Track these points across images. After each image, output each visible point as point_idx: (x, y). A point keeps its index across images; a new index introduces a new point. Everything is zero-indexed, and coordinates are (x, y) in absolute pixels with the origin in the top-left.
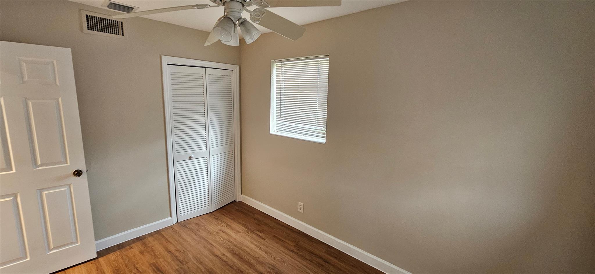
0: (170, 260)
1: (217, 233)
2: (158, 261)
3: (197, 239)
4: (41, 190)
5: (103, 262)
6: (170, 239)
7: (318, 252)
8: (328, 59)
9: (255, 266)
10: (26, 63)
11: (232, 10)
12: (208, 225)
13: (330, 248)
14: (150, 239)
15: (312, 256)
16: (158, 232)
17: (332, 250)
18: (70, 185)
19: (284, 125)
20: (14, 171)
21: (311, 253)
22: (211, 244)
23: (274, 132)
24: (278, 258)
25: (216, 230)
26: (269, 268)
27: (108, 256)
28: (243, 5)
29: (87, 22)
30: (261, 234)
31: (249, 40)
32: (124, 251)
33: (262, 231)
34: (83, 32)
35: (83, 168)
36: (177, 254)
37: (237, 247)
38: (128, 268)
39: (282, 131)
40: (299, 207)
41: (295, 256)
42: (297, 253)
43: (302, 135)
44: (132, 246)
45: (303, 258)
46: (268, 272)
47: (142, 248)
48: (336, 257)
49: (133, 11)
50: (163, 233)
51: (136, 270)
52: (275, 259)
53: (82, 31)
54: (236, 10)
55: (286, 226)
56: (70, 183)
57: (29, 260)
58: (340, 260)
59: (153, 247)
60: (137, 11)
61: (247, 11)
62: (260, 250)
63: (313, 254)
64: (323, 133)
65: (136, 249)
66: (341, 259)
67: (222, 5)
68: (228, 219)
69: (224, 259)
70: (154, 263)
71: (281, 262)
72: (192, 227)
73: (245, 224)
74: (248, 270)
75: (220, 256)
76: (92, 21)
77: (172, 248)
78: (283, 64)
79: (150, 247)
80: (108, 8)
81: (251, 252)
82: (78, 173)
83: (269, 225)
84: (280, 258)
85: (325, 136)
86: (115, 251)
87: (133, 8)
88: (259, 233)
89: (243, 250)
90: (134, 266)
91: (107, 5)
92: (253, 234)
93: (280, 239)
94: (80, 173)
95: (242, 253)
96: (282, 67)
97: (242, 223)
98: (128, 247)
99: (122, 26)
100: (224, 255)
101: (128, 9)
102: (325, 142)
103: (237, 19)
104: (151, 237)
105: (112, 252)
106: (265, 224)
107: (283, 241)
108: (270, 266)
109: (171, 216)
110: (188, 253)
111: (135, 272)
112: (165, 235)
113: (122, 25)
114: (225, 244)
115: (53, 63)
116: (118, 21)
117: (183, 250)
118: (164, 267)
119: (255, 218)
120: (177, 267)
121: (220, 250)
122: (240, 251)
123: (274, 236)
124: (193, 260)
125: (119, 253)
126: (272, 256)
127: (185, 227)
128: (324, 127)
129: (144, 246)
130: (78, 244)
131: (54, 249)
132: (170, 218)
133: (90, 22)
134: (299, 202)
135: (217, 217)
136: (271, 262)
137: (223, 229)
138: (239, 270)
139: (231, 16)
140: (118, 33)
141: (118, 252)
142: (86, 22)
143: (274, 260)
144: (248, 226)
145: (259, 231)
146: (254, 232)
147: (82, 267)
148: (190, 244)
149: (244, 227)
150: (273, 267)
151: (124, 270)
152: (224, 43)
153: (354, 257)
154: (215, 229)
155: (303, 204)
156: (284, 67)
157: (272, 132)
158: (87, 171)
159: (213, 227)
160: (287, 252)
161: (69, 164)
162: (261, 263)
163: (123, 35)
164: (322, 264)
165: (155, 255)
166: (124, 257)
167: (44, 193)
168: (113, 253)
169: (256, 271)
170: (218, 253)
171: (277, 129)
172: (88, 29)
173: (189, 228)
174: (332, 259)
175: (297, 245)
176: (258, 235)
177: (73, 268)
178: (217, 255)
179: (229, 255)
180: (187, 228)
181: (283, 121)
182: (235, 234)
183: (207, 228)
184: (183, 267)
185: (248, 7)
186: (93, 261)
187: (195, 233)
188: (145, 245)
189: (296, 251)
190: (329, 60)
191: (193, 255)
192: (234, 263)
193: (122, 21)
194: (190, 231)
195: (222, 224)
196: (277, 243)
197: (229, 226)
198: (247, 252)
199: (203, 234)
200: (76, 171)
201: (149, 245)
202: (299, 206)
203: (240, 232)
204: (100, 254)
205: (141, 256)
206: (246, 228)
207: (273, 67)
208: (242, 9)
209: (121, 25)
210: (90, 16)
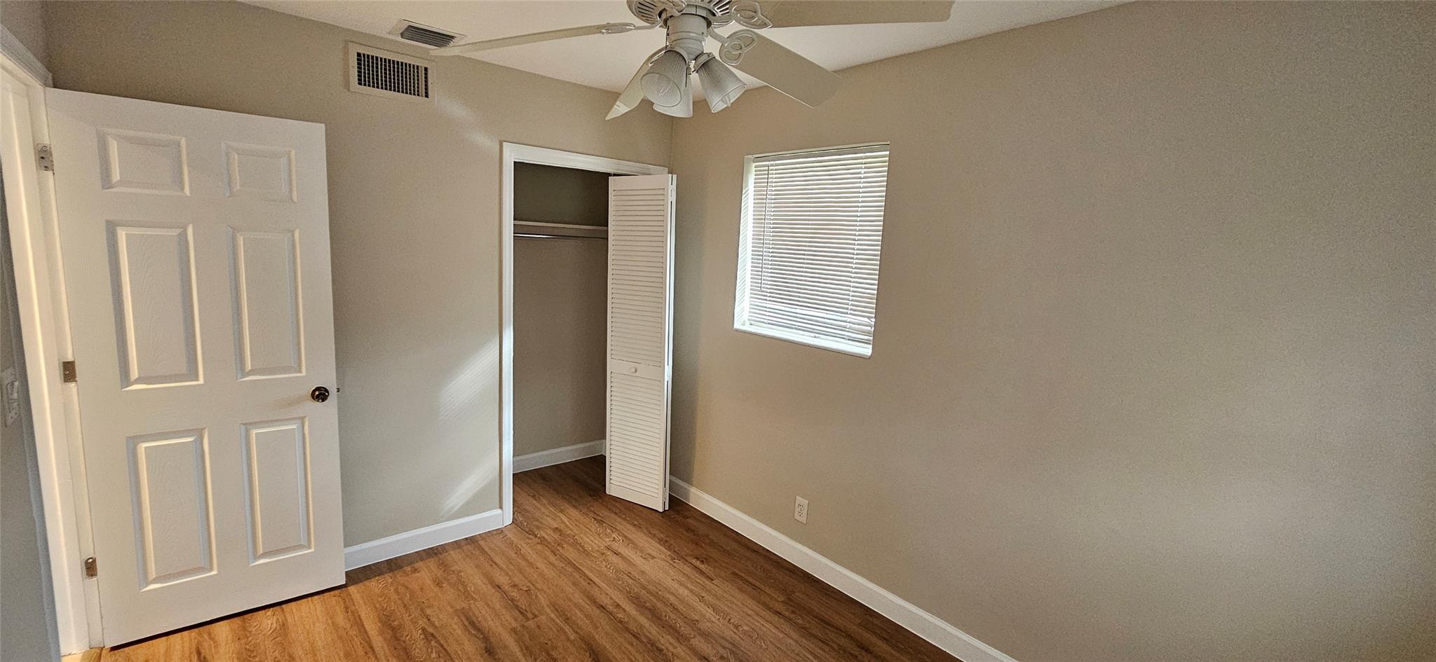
0: (498, 606)
1: (603, 554)
2: (472, 606)
3: (556, 563)
4: (248, 426)
5: (358, 596)
6: (497, 559)
7: (840, 622)
8: (888, 153)
9: (689, 641)
10: (238, 154)
11: (684, 35)
12: (582, 535)
13: (871, 616)
14: (454, 555)
15: (828, 631)
16: (471, 540)
17: (876, 622)
18: (302, 419)
19: (768, 310)
20: (201, 381)
21: (826, 623)
22: (588, 577)
23: (744, 325)
24: (746, 628)
25: (600, 547)
26: (724, 648)
27: (367, 583)
28: (709, 24)
29: (358, 68)
30: (702, 567)
31: (717, 104)
32: (401, 576)
33: (706, 559)
34: (349, 90)
35: (330, 383)
36: (514, 594)
37: (649, 592)
38: (410, 616)
39: (764, 325)
40: (797, 510)
41: (787, 627)
42: (788, 620)
43: (813, 335)
44: (416, 565)
45: (804, 631)
46: (722, 658)
47: (440, 574)
48: (888, 638)
49: (452, 44)
50: (482, 543)
51: (425, 620)
52: (737, 627)
53: (347, 86)
54: (691, 34)
55: (766, 553)
56: (302, 416)
57: (215, 575)
58: (897, 647)
59: (462, 574)
60: (463, 42)
61: (716, 37)
62: (702, 604)
63: (829, 624)
64: (867, 333)
65: (426, 574)
66: (899, 644)
67: (662, 24)
68: (625, 523)
69: (618, 615)
70: (463, 608)
71: (752, 638)
72: (546, 537)
73: (666, 541)
74: (675, 648)
75: (611, 608)
76: (368, 66)
77: (502, 580)
78: (772, 165)
79: (456, 572)
80: (402, 37)
81: (680, 607)
82: (320, 394)
83: (722, 547)
84: (750, 627)
85: (871, 338)
86: (383, 574)
87: (453, 37)
88: (698, 563)
89: (662, 598)
90: (422, 610)
91: (401, 31)
92: (686, 564)
93: (747, 581)
94: (324, 394)
95: (659, 605)
96: (770, 172)
97: (659, 537)
98: (408, 569)
99: (426, 78)
100: (618, 606)
101: (442, 39)
102: (870, 354)
103: (694, 57)
104: (457, 551)
105: (375, 576)
106: (712, 544)
107: (755, 587)
108: (727, 645)
109: (501, 507)
110: (538, 594)
111: (424, 625)
112: (486, 549)
113: (426, 74)
114: (620, 583)
115: (289, 153)
116: (418, 67)
117: (528, 587)
118: (485, 620)
119: (689, 529)
120: (514, 624)
121: (611, 595)
122: (655, 601)
123: (734, 574)
124: (548, 610)
125: (390, 580)
126: (730, 620)
127: (530, 534)
128: (868, 318)
129: (443, 569)
130: (310, 551)
131: (264, 555)
132: (499, 511)
133: (364, 69)
134: (797, 497)
135: (602, 517)
136: (728, 633)
137: (615, 546)
138: (652, 645)
139: (682, 48)
140: (418, 91)
141: (388, 578)
142: (356, 70)
143: (735, 630)
144: (671, 544)
145: (698, 559)
146: (686, 561)
147: (316, 602)
148: (542, 575)
149: (664, 546)
150: (734, 648)
151: (402, 618)
152: (661, 111)
153: (933, 643)
154: (597, 545)
155: (807, 502)
156: (774, 172)
157: (737, 326)
158: (338, 392)
159: (592, 539)
160: (767, 614)
161: (304, 374)
162: (705, 635)
163: (427, 96)
164: (854, 652)
165: (466, 590)
166: (401, 589)
167: (254, 432)
168: (377, 578)
169: (694, 651)
170: (605, 601)
171: (750, 318)
172: (360, 84)
173: (539, 538)
174: (880, 643)
175: (789, 601)
176: (696, 568)
177: (299, 602)
178: (603, 605)
179: (631, 609)
180: (536, 536)
181: (766, 300)
182: (644, 561)
183: (580, 541)
184: (526, 624)
185: (717, 28)
186: (337, 592)
187: (553, 549)
188: (444, 565)
189: (787, 614)
190: (890, 156)
191: (549, 600)
192: (642, 627)
193: (426, 66)
194: (541, 543)
195: (614, 536)
196: (741, 590)
197: (629, 541)
198: (671, 605)
199: (571, 553)
200: (318, 389)
201: (454, 568)
202: (797, 505)
203: (653, 557)
204: (354, 577)
205: (436, 589)
206: (669, 548)
207: (748, 172)
208: (705, 34)
209: (424, 75)
210: (364, 55)
